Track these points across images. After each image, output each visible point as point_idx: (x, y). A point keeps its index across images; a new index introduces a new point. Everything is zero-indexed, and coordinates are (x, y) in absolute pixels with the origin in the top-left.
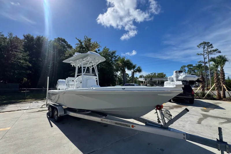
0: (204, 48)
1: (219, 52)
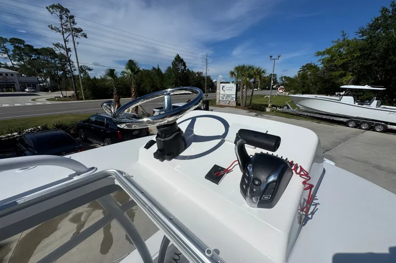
0: (61, 19)
1: (85, 36)
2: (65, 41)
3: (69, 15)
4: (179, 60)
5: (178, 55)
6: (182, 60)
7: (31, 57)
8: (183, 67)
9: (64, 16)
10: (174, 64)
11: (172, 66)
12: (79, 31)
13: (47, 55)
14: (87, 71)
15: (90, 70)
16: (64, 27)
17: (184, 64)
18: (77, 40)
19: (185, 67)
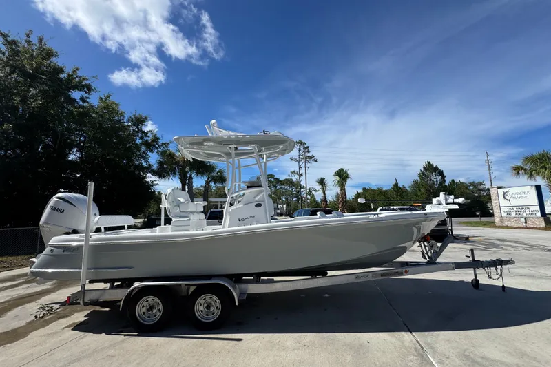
0: (299, 151)
1: (316, 161)
2: (300, 168)
3: (306, 146)
4: (430, 168)
5: (429, 163)
6: (436, 168)
7: (276, 187)
8: (439, 178)
9: (302, 149)
10: (422, 175)
11: (418, 178)
12: (311, 157)
13: (287, 184)
14: (314, 192)
15: (316, 191)
16: (301, 157)
17: (441, 173)
18: (308, 165)
19: (443, 177)
